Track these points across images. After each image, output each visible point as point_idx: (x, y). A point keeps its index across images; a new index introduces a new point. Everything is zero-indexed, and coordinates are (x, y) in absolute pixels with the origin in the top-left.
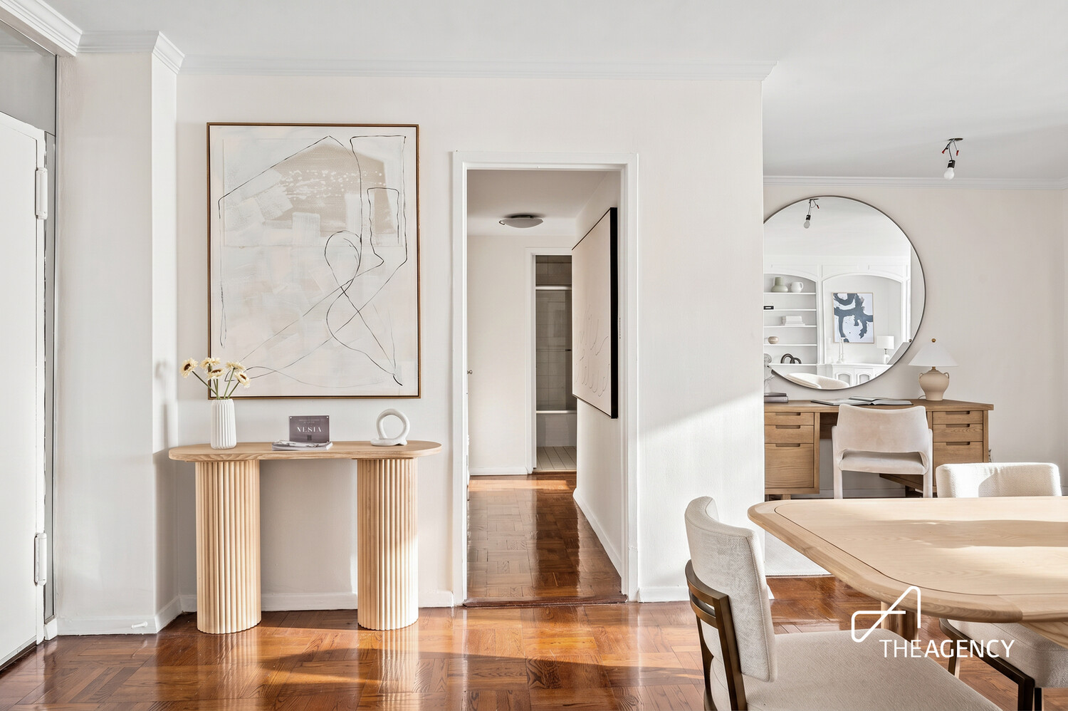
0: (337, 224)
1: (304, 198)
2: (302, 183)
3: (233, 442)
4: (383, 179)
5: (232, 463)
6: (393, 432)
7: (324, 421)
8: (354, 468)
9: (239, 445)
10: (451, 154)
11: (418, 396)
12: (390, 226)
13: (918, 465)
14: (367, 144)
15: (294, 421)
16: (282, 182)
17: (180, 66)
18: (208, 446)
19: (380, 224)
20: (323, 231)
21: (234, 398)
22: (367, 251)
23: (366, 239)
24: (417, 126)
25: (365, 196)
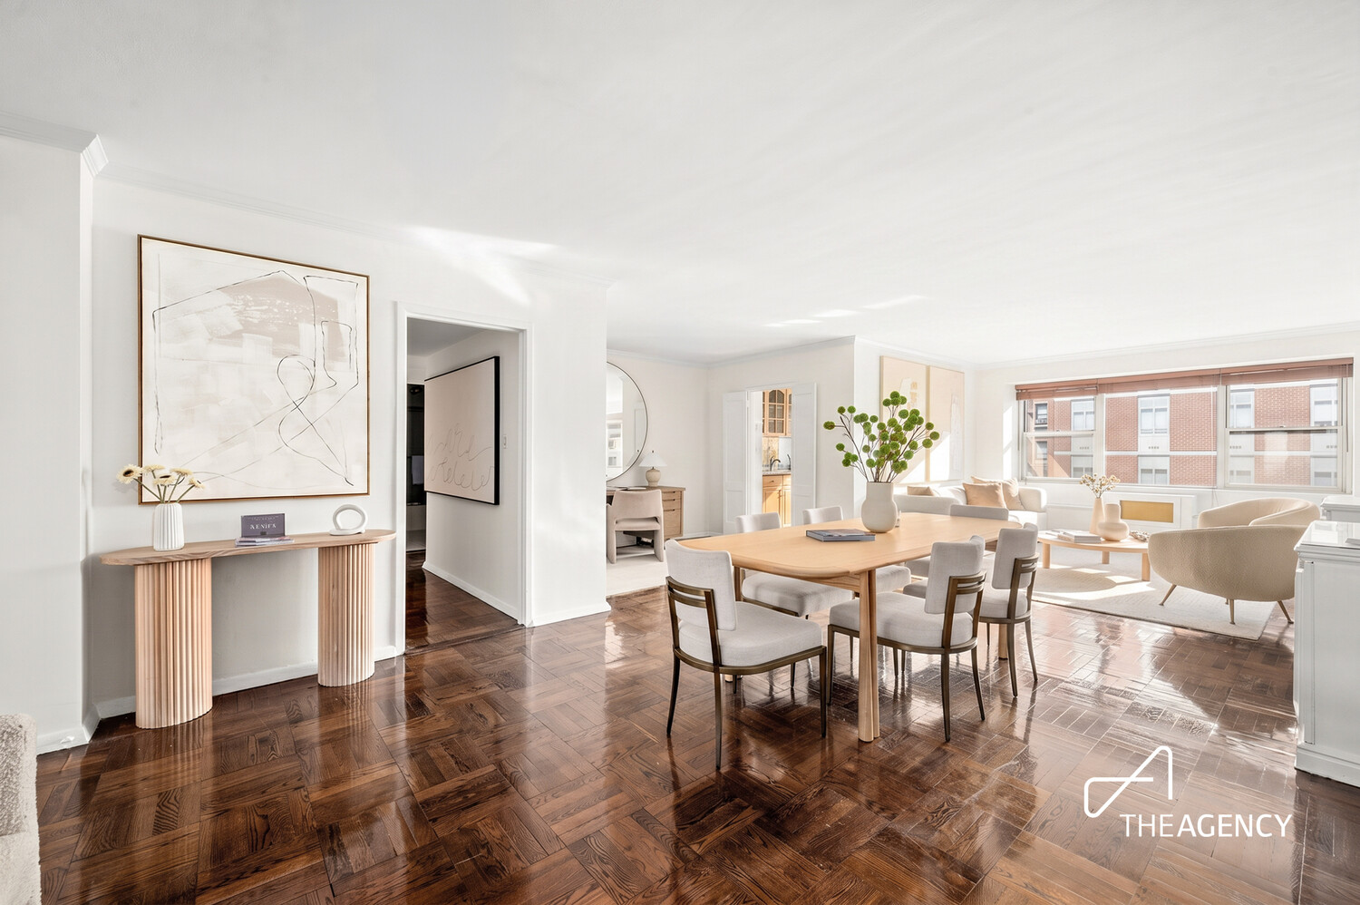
0: (290, 348)
1: (256, 321)
2: (253, 308)
3: (182, 544)
4: (336, 315)
5: (190, 563)
6: (349, 524)
7: (280, 519)
8: (314, 556)
9: (187, 545)
10: (395, 304)
11: (368, 494)
12: (343, 354)
13: (655, 524)
14: (321, 284)
15: (247, 521)
16: (230, 305)
17: (100, 170)
18: (151, 549)
19: (334, 351)
20: (275, 353)
21: (181, 502)
22: (320, 372)
23: (319, 362)
24: (367, 277)
25: (318, 326)
